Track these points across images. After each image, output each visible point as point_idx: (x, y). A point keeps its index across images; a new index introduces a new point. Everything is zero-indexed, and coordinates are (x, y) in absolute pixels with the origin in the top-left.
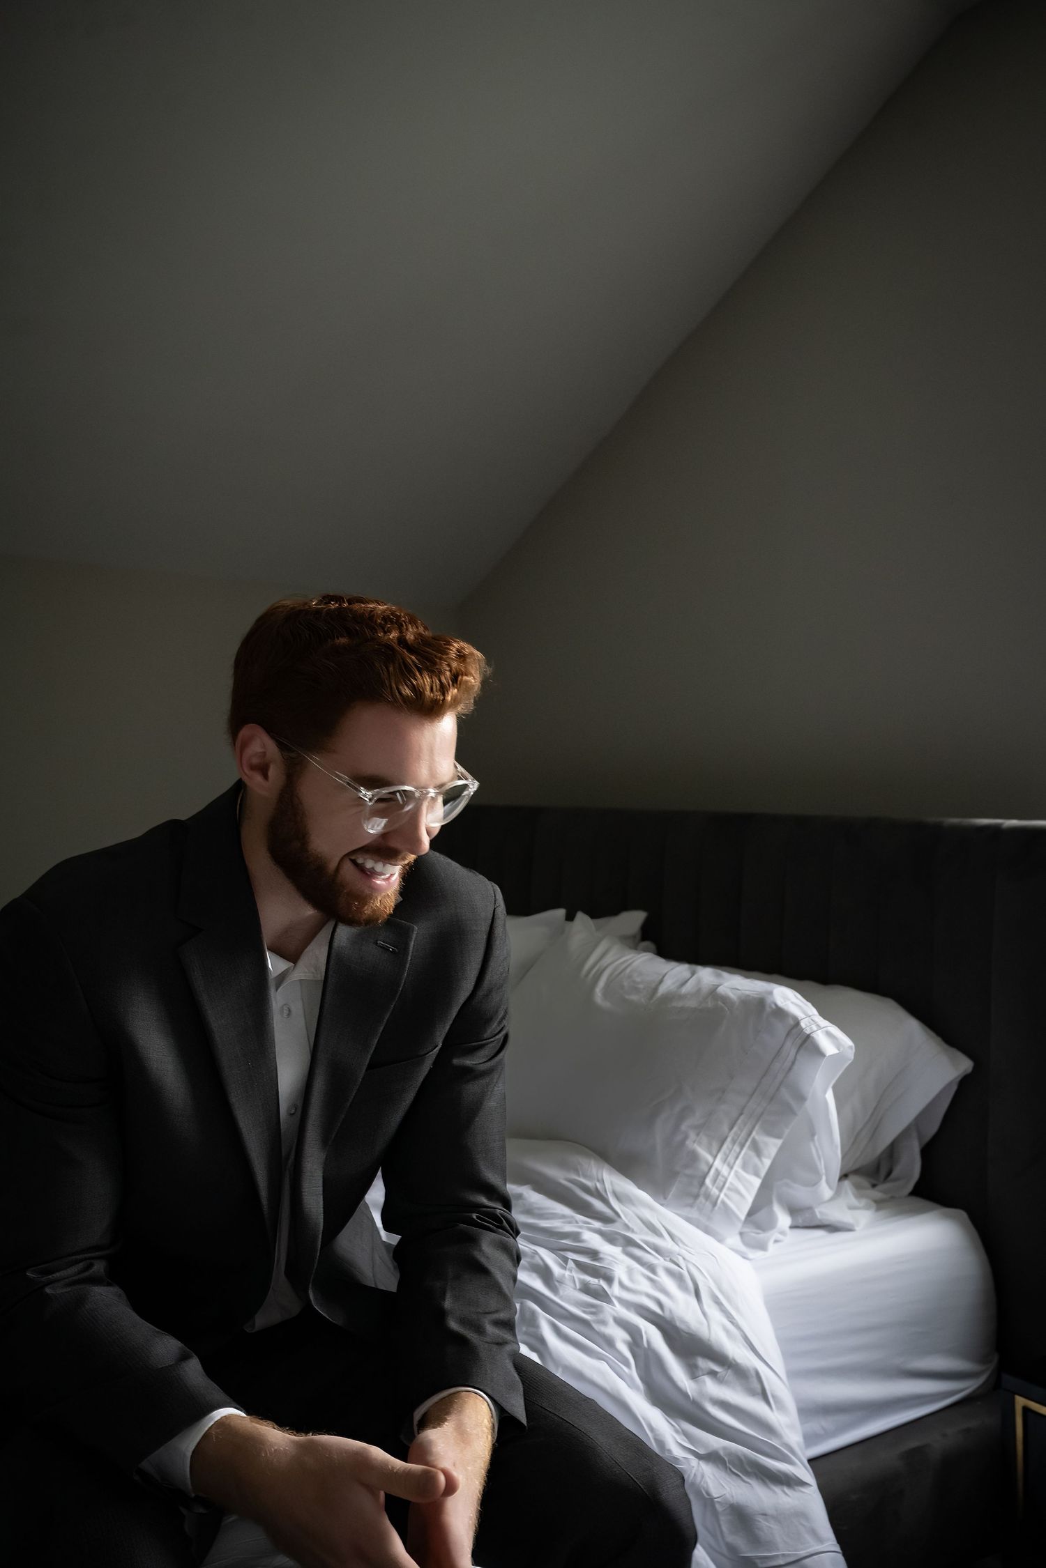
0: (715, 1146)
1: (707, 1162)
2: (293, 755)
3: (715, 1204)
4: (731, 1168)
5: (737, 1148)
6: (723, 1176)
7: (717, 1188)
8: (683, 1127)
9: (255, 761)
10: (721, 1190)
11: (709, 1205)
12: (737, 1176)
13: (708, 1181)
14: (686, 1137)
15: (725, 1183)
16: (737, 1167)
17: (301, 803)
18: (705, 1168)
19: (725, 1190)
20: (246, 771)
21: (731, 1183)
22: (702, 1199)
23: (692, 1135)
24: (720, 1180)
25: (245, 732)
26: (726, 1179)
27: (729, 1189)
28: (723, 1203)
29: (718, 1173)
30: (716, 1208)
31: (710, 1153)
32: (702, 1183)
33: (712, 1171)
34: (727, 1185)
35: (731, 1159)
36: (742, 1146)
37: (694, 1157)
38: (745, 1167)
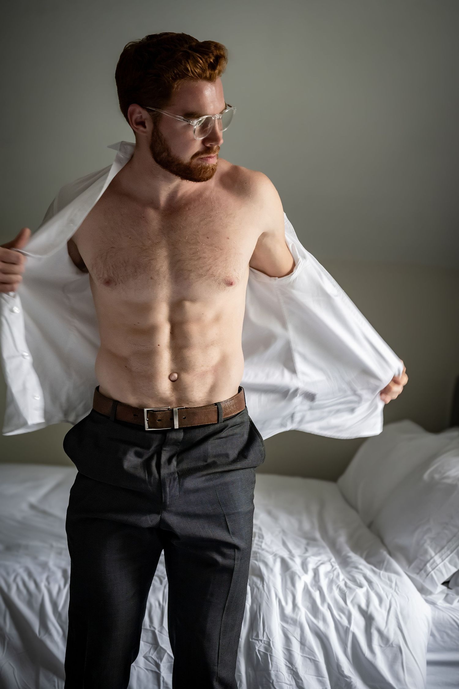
0: (438, 549)
1: (431, 556)
2: (155, 113)
3: (427, 575)
4: (443, 561)
5: (449, 552)
6: (436, 563)
7: (432, 568)
8: (425, 537)
9: (139, 120)
10: (433, 569)
11: (425, 575)
12: (445, 565)
13: (428, 565)
14: (425, 542)
15: (436, 567)
16: (446, 561)
17: (162, 135)
18: (429, 557)
19: (435, 570)
20: (135, 126)
21: (439, 568)
22: (423, 572)
23: (428, 542)
24: (435, 565)
25: (131, 108)
26: (437, 565)
27: (437, 570)
28: (432, 576)
29: (434, 561)
30: (428, 577)
31: (435, 552)
32: (425, 565)
33: (432, 561)
34: (437, 568)
35: (444, 557)
36: (452, 552)
37: (426, 552)
38: (450, 562)
